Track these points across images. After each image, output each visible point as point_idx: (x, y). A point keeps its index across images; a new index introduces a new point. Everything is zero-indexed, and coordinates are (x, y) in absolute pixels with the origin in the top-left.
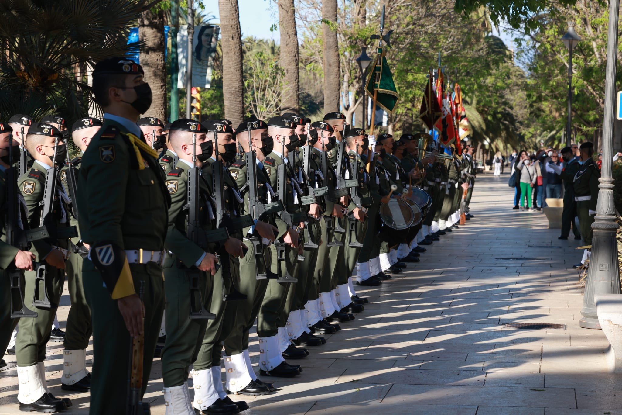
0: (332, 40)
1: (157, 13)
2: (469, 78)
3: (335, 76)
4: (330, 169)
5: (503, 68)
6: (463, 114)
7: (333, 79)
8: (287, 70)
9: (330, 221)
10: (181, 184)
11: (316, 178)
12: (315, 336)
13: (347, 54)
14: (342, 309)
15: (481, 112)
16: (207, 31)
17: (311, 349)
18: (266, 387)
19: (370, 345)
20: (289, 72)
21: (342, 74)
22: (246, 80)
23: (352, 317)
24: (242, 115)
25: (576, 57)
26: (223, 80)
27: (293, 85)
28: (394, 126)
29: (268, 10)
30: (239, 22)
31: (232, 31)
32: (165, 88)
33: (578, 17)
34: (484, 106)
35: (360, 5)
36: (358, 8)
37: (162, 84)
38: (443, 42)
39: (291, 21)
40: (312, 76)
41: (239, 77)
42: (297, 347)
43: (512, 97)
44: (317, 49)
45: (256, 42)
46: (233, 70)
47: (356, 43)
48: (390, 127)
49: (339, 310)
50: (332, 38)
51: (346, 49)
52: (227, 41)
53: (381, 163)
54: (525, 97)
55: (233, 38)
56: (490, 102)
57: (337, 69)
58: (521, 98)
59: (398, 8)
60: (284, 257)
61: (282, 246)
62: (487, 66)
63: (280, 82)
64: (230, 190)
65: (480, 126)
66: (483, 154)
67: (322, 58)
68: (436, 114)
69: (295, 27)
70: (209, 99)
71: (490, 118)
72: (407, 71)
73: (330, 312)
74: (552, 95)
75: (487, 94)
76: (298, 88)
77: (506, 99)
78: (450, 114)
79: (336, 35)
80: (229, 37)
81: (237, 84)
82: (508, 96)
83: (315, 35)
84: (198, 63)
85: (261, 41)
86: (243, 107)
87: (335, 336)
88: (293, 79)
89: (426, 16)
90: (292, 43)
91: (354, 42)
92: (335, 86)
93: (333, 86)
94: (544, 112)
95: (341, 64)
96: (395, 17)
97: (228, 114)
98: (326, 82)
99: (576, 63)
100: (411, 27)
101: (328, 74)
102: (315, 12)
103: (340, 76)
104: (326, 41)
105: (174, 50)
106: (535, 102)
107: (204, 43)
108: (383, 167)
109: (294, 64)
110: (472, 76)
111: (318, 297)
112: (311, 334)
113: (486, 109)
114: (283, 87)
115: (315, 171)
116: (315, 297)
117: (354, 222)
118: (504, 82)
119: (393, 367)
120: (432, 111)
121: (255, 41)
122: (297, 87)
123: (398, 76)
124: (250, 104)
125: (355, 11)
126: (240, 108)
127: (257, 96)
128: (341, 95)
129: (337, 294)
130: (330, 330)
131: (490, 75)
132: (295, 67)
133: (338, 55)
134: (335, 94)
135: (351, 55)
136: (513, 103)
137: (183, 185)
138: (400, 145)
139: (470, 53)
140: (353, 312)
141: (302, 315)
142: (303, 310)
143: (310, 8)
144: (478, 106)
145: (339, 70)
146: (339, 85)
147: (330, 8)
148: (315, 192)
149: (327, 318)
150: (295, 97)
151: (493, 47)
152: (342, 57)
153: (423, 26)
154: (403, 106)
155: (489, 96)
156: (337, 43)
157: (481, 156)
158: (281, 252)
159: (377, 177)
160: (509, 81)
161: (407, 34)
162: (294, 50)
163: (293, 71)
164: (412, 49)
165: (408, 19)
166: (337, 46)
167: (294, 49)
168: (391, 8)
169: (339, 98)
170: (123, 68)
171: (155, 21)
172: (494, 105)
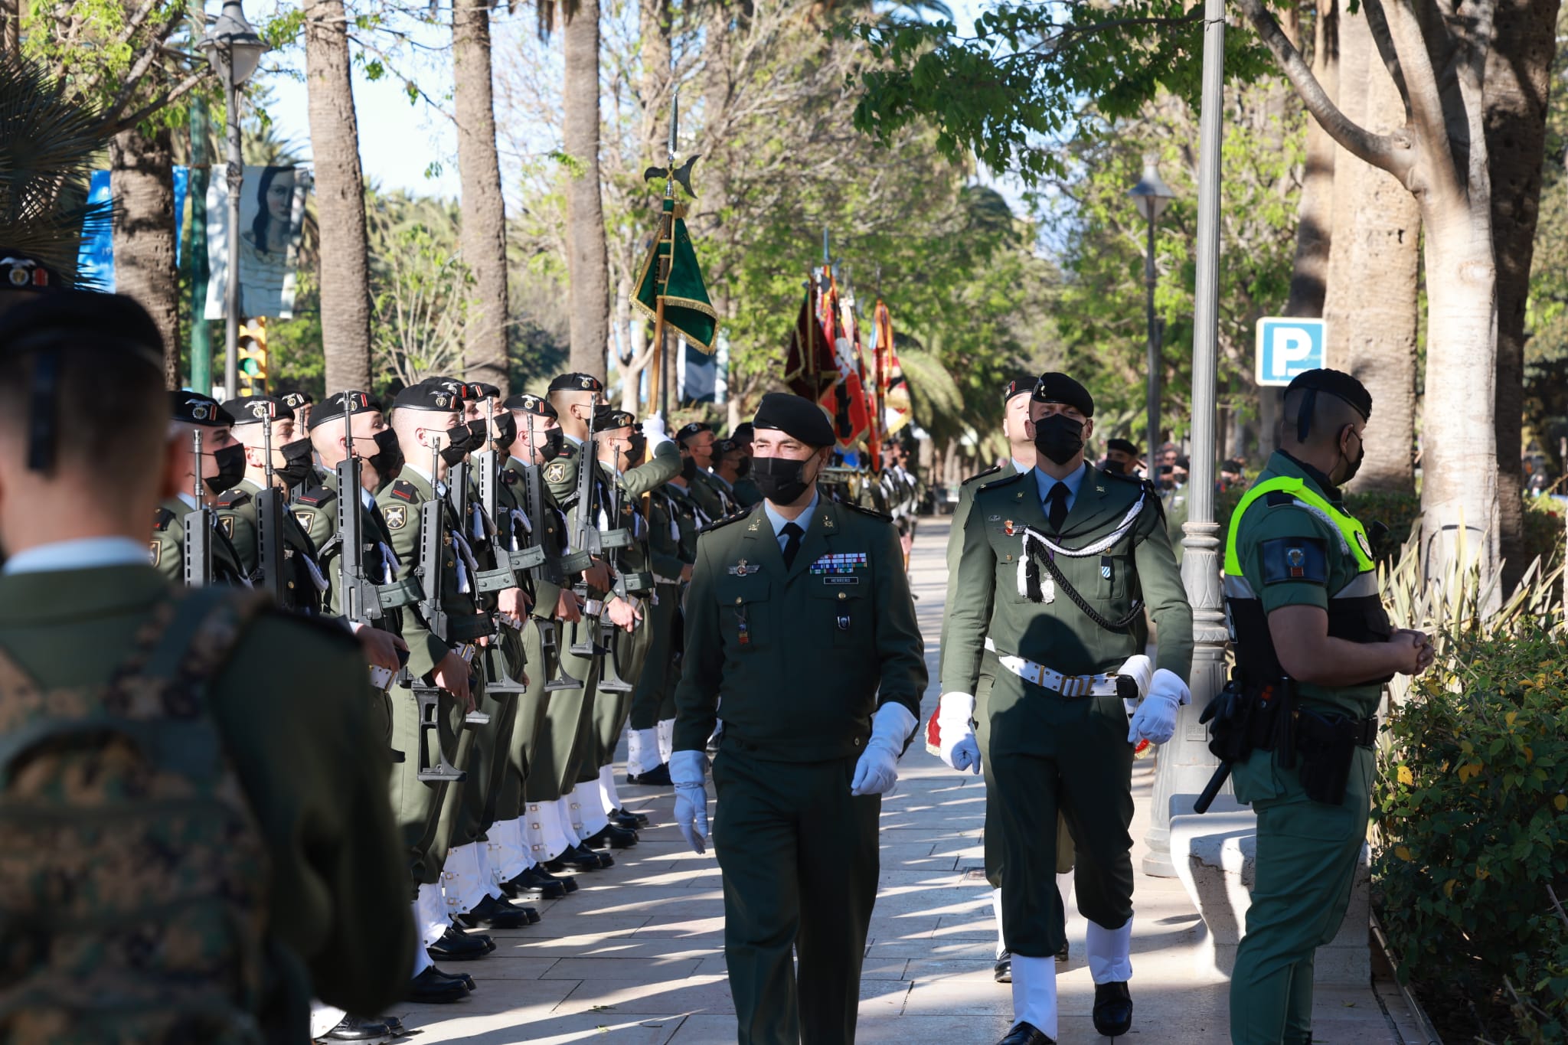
0: (587, 198)
1: (154, 135)
2: (921, 285)
3: (595, 284)
4: (549, 506)
5: (1004, 262)
6: (896, 372)
7: (592, 291)
8: (479, 271)
9: (551, 629)
10: (170, 547)
11: (513, 527)
12: (512, 906)
13: (626, 230)
14: (583, 842)
15: (954, 369)
16: (279, 179)
17: (500, 938)
18: (383, 1027)
19: (644, 925)
20: (484, 275)
21: (613, 278)
22: (378, 295)
23: (607, 862)
24: (367, 379)
25: (1166, 236)
26: (322, 293)
27: (493, 305)
28: (743, 403)
29: (422, 127)
30: (358, 157)
31: (342, 178)
32: (177, 315)
33: (1171, 142)
34: (961, 353)
35: (655, 113)
36: (651, 120)
37: (169, 306)
38: (854, 202)
39: (488, 153)
40: (548, 285)
41: (359, 286)
42: (467, 931)
43: (1028, 332)
44: (552, 220)
45: (415, 201)
46: (344, 271)
47: (647, 205)
48: (733, 405)
49: (576, 843)
50: (588, 192)
51: (622, 218)
52: (330, 201)
53: (685, 491)
54: (1056, 332)
55: (343, 193)
56: (976, 342)
57: (602, 266)
58: (1050, 332)
59: (747, 121)
60: (434, 720)
61: (431, 693)
62: (963, 259)
63: (462, 300)
64: (297, 559)
65: (950, 400)
66: (962, 467)
67: (563, 241)
68: (825, 375)
69: (497, 168)
70: (299, 341)
71: (974, 382)
72: (770, 272)
73: (554, 848)
74: (1118, 327)
75: (968, 324)
76: (507, 315)
77: (1014, 337)
78: (856, 372)
79: (598, 186)
80: (335, 191)
81: (356, 305)
82: (1019, 330)
83: (548, 185)
84: (260, 260)
85: (425, 200)
86: (370, 360)
87: (563, 905)
88: (494, 293)
89: (814, 139)
90: (489, 206)
91: (643, 201)
92: (596, 308)
93: (591, 308)
94: (1101, 366)
95: (611, 256)
96: (737, 145)
97: (334, 376)
98: (575, 297)
99: (1169, 251)
100: (777, 165)
101: (579, 280)
102: (546, 130)
103: (608, 284)
104: (572, 199)
105: (198, 227)
106: (1079, 342)
107: (275, 211)
108: (690, 503)
109: (494, 256)
110: (927, 283)
111: (522, 812)
112: (503, 900)
113: (965, 361)
114: (469, 312)
115: (509, 511)
116: (514, 811)
117: (611, 633)
118: (1006, 296)
119: (693, 973)
120: (816, 368)
121: (410, 200)
122: (502, 310)
123: (750, 283)
124: (389, 353)
125: (643, 129)
126: (362, 363)
127: (406, 333)
128: (611, 330)
129: (574, 805)
130: (555, 891)
131: (972, 278)
132: (497, 262)
133: (604, 234)
134: (598, 325)
135: (634, 233)
136: (1029, 346)
137: (175, 550)
138: (731, 450)
139: (923, 228)
140: (613, 847)
141: (481, 855)
142: (484, 845)
143: (535, 121)
144: (946, 354)
145: (606, 270)
146: (607, 305)
147: (582, 122)
148: (514, 561)
149: (547, 864)
150: (498, 334)
151: (980, 212)
152: (613, 241)
153: (805, 164)
154: (763, 354)
155: (971, 330)
156: (600, 205)
157: (957, 472)
158: (429, 708)
159: (674, 523)
160: (1017, 294)
161: (769, 182)
162: (495, 222)
163: (492, 273)
164: (782, 219)
165: (771, 148)
166: (600, 212)
167: (494, 220)
168: (730, 122)
169: (607, 335)
170: (11, 276)
171: (150, 155)
172: (983, 350)
